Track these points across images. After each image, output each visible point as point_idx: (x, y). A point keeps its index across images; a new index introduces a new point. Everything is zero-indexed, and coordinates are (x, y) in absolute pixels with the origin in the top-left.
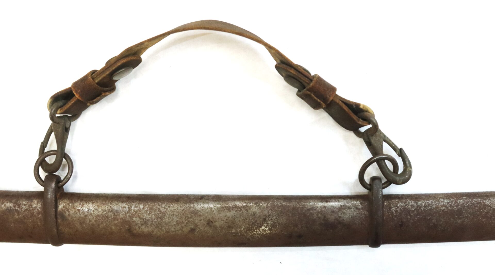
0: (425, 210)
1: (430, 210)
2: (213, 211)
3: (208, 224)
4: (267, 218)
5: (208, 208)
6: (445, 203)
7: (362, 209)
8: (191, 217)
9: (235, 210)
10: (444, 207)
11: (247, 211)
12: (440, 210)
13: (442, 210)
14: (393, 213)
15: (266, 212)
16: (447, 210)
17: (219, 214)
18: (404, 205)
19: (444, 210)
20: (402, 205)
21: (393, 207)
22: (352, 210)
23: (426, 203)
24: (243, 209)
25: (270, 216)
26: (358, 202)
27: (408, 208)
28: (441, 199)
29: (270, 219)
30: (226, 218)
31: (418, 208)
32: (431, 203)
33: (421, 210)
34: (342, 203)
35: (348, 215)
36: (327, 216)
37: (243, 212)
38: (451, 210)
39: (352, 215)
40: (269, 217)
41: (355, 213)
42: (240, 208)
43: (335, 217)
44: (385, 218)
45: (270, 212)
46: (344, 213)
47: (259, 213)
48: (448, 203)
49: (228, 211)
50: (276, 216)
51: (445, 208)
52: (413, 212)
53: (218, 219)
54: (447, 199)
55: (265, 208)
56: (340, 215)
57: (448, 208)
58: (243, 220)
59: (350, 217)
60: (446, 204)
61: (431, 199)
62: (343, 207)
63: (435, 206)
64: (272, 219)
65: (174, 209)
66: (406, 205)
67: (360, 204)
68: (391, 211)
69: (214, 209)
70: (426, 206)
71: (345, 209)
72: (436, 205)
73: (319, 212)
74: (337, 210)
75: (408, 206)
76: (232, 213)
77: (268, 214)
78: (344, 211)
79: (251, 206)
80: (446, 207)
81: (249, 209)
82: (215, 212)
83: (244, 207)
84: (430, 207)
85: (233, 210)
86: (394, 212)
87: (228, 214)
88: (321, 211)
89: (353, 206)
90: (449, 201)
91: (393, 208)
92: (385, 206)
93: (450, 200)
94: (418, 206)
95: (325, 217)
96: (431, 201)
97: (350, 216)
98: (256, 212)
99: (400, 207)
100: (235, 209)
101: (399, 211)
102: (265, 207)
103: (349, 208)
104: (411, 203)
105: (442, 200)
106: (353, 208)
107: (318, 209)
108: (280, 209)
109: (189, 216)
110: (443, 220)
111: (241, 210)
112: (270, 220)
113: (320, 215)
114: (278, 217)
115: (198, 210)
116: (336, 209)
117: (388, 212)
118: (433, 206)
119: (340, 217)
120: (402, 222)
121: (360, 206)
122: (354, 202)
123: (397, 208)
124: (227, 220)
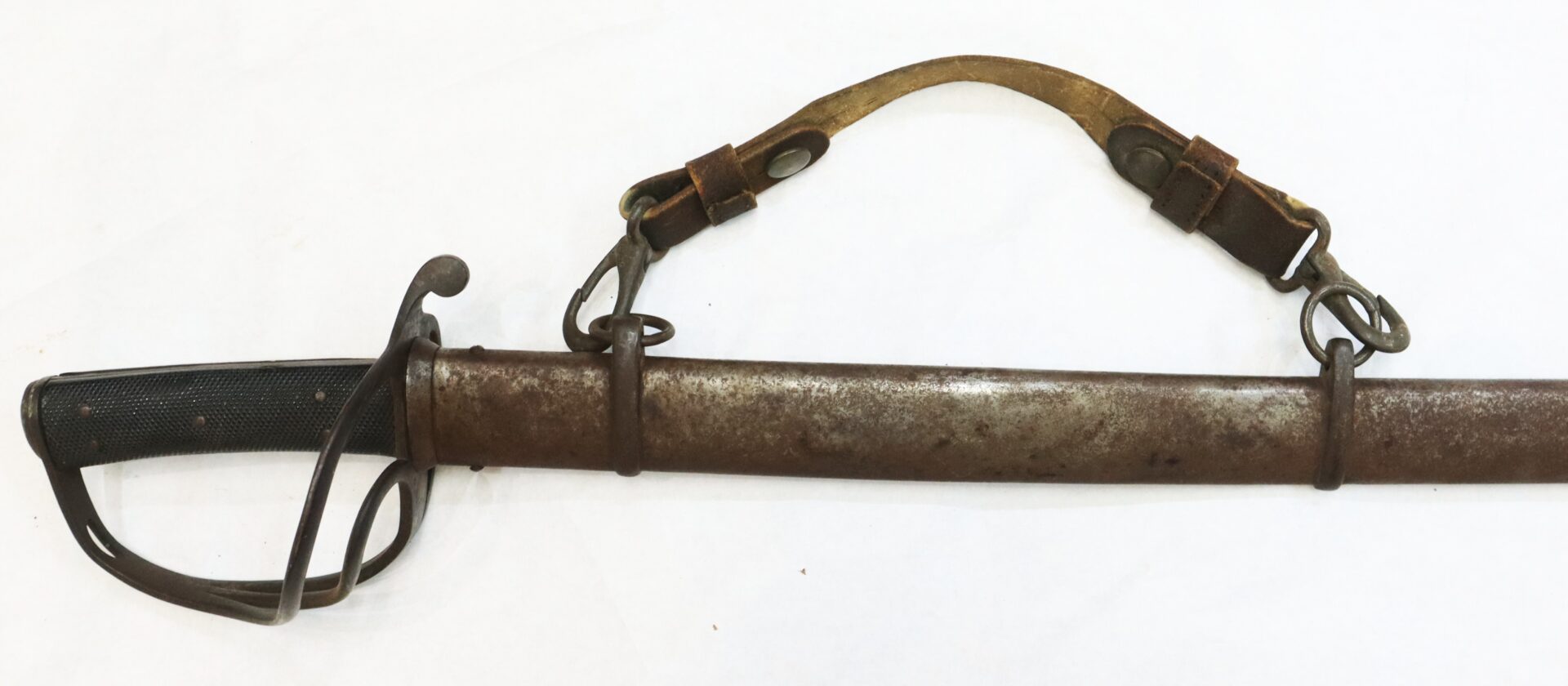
0: (1441, 413)
1: (1452, 413)
2: (992, 403)
3: (978, 429)
4: (1107, 421)
5: (980, 396)
6: (1483, 401)
7: (1309, 406)
8: (941, 416)
9: (1038, 401)
10: (1481, 410)
11: (1065, 404)
12: (1473, 413)
13: (1477, 415)
14: (1373, 416)
15: (1105, 408)
16: (1486, 415)
17: (1004, 409)
18: (1398, 401)
19: (1481, 413)
20: (1394, 401)
21: (1374, 405)
22: (1288, 408)
23: (1443, 399)
24: (1055, 400)
25: (1113, 415)
26: (1302, 391)
27: (1406, 408)
28: (1475, 392)
29: (1112, 422)
30: (1018, 419)
31: (1427, 409)
32: (1454, 399)
33: (1433, 412)
34: (1268, 391)
35: (1279, 418)
36: (1234, 419)
37: (1055, 407)
38: (1494, 416)
39: (1287, 419)
40: (1111, 419)
41: (1293, 415)
42: (1049, 397)
43: (1251, 422)
44: (1355, 426)
45: (1114, 407)
46: (1270, 414)
47: (1090, 408)
48: (1490, 400)
49: (1023, 403)
50: (1125, 415)
51: (1484, 411)
52: (1415, 415)
53: (1002, 420)
54: (1487, 391)
55: (1102, 399)
56: (1261, 418)
57: (1489, 410)
58: (1054, 423)
59: (1284, 422)
60: (1486, 402)
61: (1454, 391)
62: (1269, 402)
63: (1462, 405)
64: (1116, 423)
65: (904, 397)
66: (1401, 402)
67: (1304, 397)
68: (1370, 412)
69: (992, 399)
70: (1444, 405)
71: (1273, 405)
72: (1464, 403)
73: (1217, 411)
74: (1256, 408)
75: (1405, 404)
76: (1033, 408)
77: (1108, 412)
78: (1271, 409)
79: (1073, 393)
80: (1484, 407)
81: (1070, 400)
82: (995, 404)
83: (1057, 395)
84: (1452, 406)
85: (1033, 401)
86: (1376, 415)
87: (1023, 409)
88: (1222, 408)
89: (1290, 400)
90: (1491, 396)
91: (1374, 407)
92: (1358, 401)
93: (1494, 393)
94: (1426, 404)
95: (1230, 421)
96: (1454, 394)
97: (1282, 420)
98: (1084, 407)
99: (1389, 406)
100: (1039, 399)
101: (1386, 413)
102: (1104, 397)
103: (1281, 403)
104: (1412, 396)
105: (1478, 393)
106: (1290, 403)
107: (1215, 403)
108: (1135, 402)
109: (938, 412)
110: (1477, 436)
111: (1052, 401)
112: (1111, 425)
113: (1218, 417)
114: (1129, 419)
115: (958, 400)
116: (1253, 405)
117: (1363, 415)
118: (1458, 404)
119: (1262, 422)
120: (1390, 436)
121: (1304, 399)
122: (1292, 391)
123: (1381, 407)
124: (1019, 422)
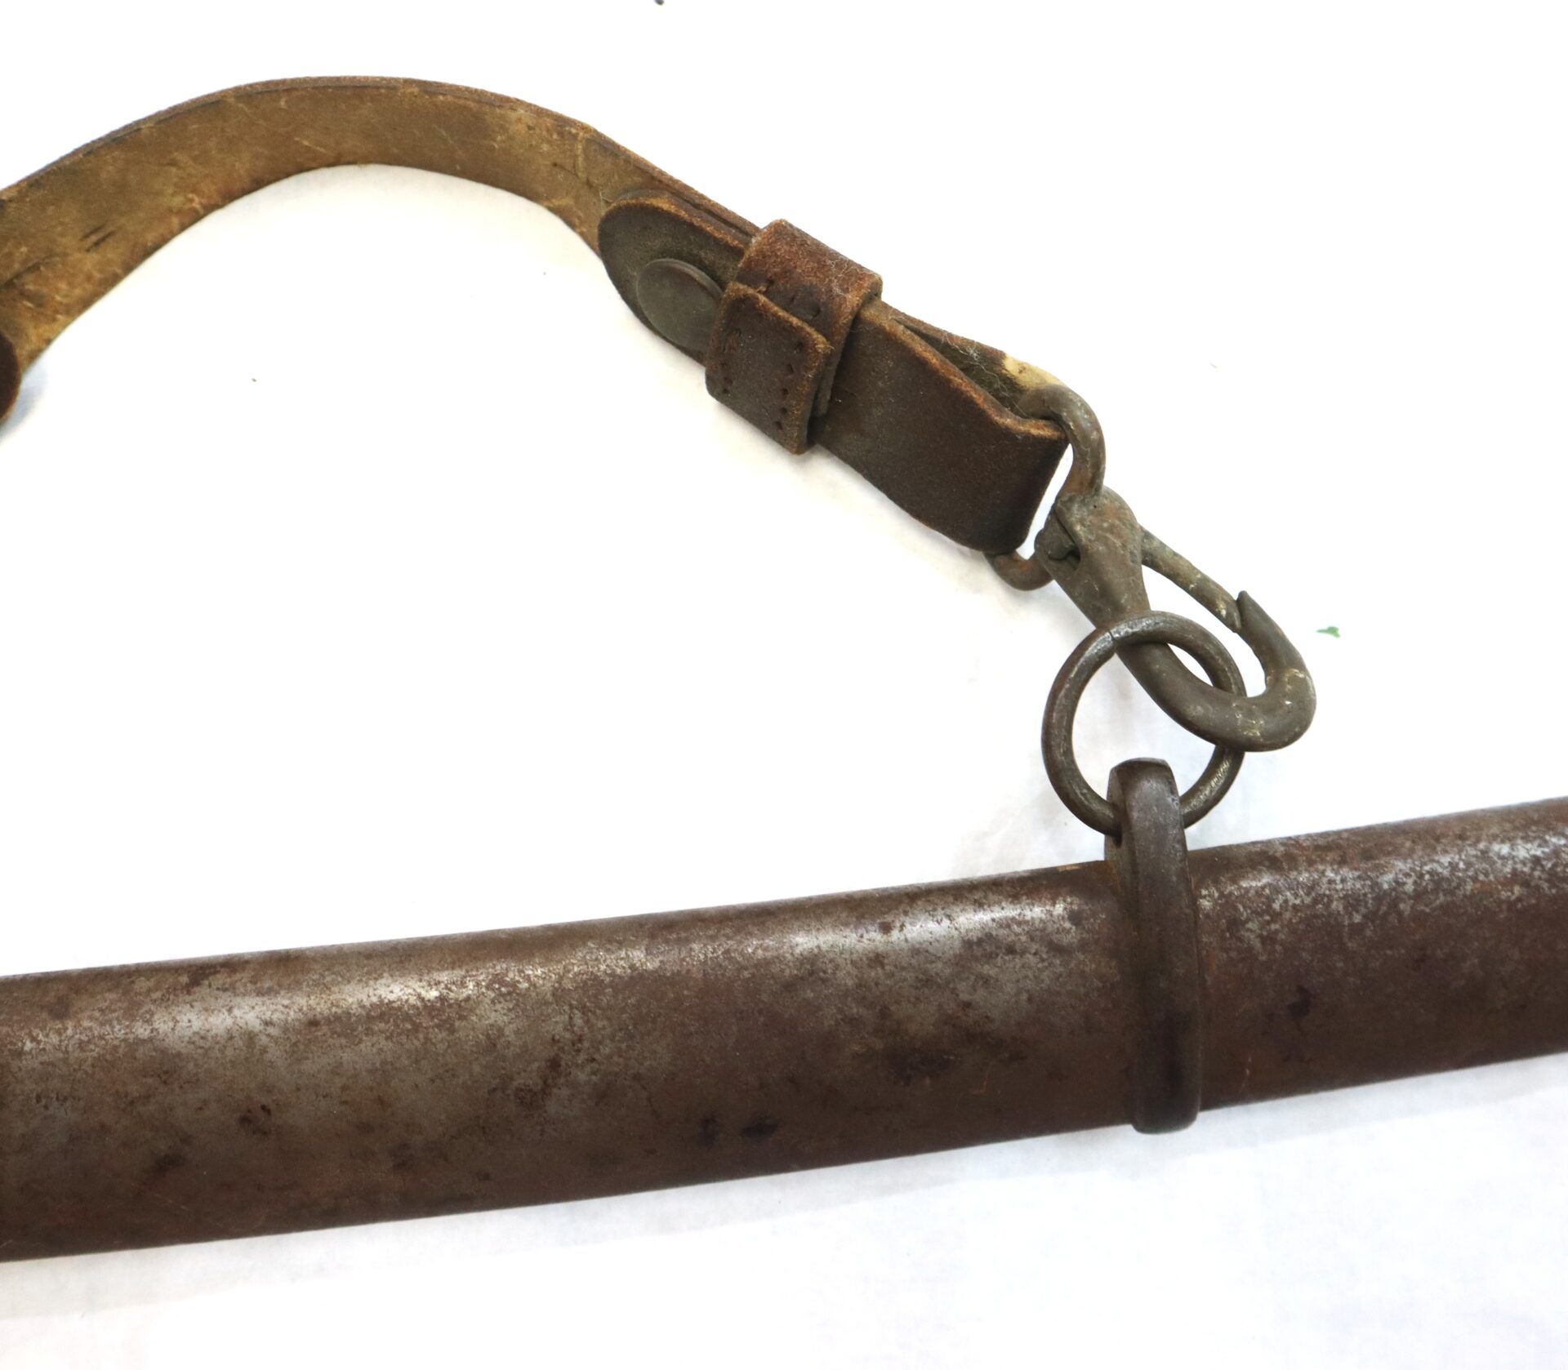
0: (1423, 912)
1: (1445, 909)
2: (264, 1050)
3: (245, 1120)
4: (565, 1059)
5: (231, 1038)
6: (1519, 866)
7: (1083, 946)
8: (147, 1097)
9: (382, 1032)
10: (1517, 889)
11: (452, 1031)
12: (1500, 902)
13: (1511, 905)
14: (1250, 949)
15: (556, 1025)
16: (1533, 901)
17: (299, 1061)
18: (1308, 900)
19: (1519, 899)
20: (1298, 902)
21: (1248, 920)
22: (1031, 959)
23: (1421, 876)
24: (425, 1021)
25: (580, 1040)
26: (1059, 909)
27: (1330, 914)
28: (1496, 847)
29: (582, 1057)
30: (339, 1081)
31: (1384, 908)
32: (1446, 873)
33: (1400, 914)
34: (972, 920)
35: (1010, 988)
36: (893, 1008)
37: (427, 1039)
38: (1553, 900)
39: (1030, 985)
40: (579, 1051)
41: (1045, 975)
42: (407, 1017)
43: (940, 1007)
44: (1209, 980)
45: (578, 1021)
46: (986, 981)
47: (517, 1032)
48: (1536, 861)
49: (343, 1041)
50: (612, 1040)
51: (1525, 891)
52: (1357, 930)
53: (298, 1089)
54: (1526, 839)
55: (547, 1003)
56: (964, 997)
57: (1538, 887)
58: (432, 1081)
59: (1024, 997)
60: (1526, 869)
61: (1445, 852)
62: (978, 952)
63: (1469, 887)
64: (593, 1060)
65: (42, 1063)
66: (1315, 901)
67: (1067, 925)
68: (1240, 939)
69: (264, 1039)
70: (1425, 892)
71: (990, 957)
72: (1475, 879)
73: (847, 993)
74: (948, 971)
75: (1327, 906)
76: (371, 1049)
77: (568, 1035)
78: (987, 970)
79: (468, 999)
80: (1525, 882)
81: (462, 1018)
82: (275, 1053)
83: (429, 1008)
84: (1446, 892)
85: (369, 1032)
86: (1257, 944)
87: (347, 1056)
88: (859, 986)
89: (1032, 939)
90: (1539, 853)
91: (1250, 925)
92: (1207, 916)
93: (1545, 843)
94: (1380, 897)
95: (884, 1013)
96: (1445, 860)
97: (1018, 993)
98: (501, 1031)
99: (1287, 915)
100: (382, 1025)
101: (1281, 936)
102: (549, 998)
103: (1011, 950)
104: (1339, 879)
105: (1505, 849)
106: (1034, 947)
107: (840, 974)
108: (632, 1001)
109: (134, 1090)
110: (1517, 956)
111: (416, 1028)
112: (582, 1067)
113: (855, 1010)
114: (624, 1046)
115: (179, 1054)
116: (940, 965)
117: (1226, 950)
118: (1458, 887)
119: (967, 1005)
120: (1301, 989)
121: (1068, 932)
122: (1035, 912)
123: (1268, 923)
124: (344, 1088)
